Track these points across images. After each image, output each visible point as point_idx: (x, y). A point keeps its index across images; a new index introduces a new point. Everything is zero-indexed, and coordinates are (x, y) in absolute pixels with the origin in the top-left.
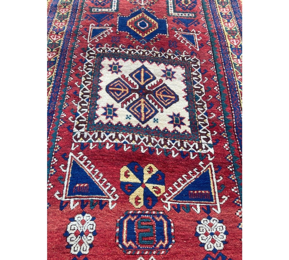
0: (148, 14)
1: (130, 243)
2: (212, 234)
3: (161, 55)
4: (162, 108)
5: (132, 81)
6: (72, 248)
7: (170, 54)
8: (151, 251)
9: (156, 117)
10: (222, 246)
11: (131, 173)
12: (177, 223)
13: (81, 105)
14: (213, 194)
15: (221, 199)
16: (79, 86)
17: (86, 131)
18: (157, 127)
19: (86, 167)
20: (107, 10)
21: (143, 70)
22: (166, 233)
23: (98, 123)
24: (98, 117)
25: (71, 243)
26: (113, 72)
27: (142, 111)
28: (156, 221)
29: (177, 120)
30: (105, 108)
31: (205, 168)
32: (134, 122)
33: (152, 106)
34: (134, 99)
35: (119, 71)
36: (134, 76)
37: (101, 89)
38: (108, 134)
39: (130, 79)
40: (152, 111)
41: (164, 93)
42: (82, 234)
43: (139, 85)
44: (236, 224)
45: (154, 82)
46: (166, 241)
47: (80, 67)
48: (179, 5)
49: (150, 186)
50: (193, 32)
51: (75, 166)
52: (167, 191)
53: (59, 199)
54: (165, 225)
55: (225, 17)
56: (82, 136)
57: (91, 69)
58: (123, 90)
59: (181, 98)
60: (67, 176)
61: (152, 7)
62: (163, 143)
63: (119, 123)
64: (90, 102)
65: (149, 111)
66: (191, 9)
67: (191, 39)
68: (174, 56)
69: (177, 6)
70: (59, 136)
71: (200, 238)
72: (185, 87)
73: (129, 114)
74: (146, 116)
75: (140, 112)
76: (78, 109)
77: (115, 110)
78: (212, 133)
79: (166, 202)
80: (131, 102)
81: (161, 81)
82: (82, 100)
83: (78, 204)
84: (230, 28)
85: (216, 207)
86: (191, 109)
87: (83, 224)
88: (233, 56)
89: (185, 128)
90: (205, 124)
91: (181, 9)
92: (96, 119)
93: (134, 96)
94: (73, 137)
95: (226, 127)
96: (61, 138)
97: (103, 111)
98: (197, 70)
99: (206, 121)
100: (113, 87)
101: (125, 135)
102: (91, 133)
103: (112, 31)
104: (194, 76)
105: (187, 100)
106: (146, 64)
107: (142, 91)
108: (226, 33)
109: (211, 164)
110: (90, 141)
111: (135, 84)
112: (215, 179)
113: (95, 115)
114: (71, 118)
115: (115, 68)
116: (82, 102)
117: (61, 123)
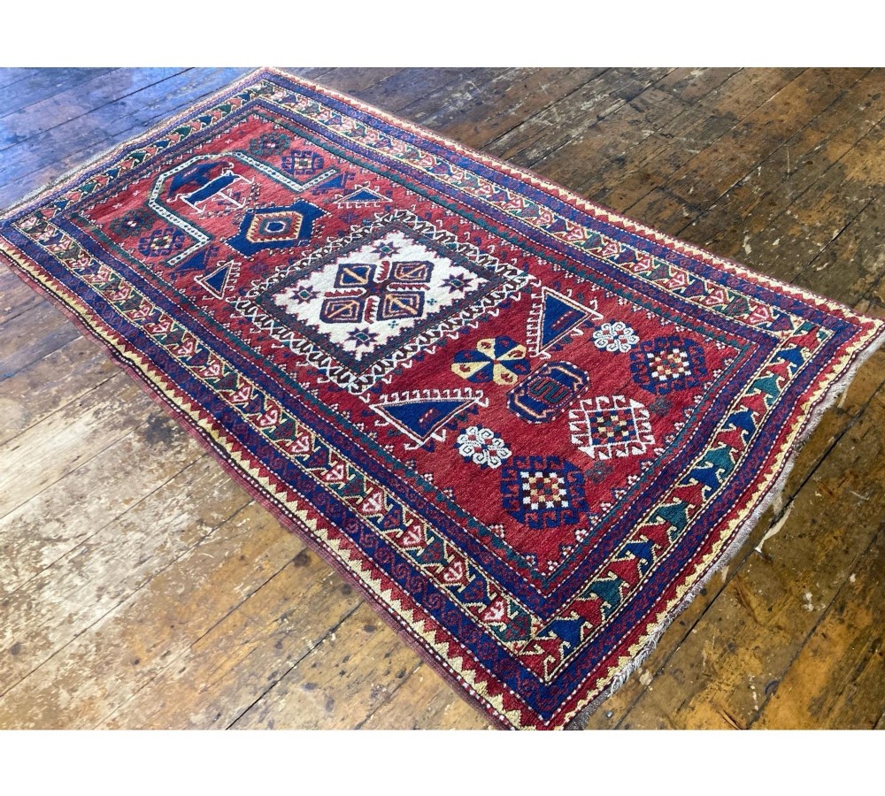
0: (267, 211)
1: (544, 412)
2: (616, 338)
3: (349, 240)
4: (423, 286)
5: (349, 290)
6: (489, 464)
7: (360, 230)
8: (574, 397)
9: (427, 298)
10: (637, 338)
11: (467, 365)
12: (573, 358)
13: (314, 361)
14: (578, 309)
15: (592, 307)
16: (283, 346)
17: (359, 374)
18: (441, 307)
19: (407, 400)
20: (194, 249)
21: (346, 269)
22: (570, 374)
23: (363, 357)
25: (483, 462)
26: (308, 301)
27: (404, 306)
28: (549, 375)
29: (456, 283)
30: (352, 338)
31: (543, 296)
32: (408, 323)
33: (408, 292)
34: (377, 304)
35: (315, 293)
36: (341, 283)
37: (317, 327)
38: (390, 357)
39: (342, 291)
40: (415, 298)
41: (406, 271)
42: (484, 447)
43: (363, 286)
44: (629, 311)
45: (378, 271)
46: (579, 379)
48: (298, 173)
49: (505, 357)
50: (358, 188)
51: (392, 411)
52: (528, 346)
53: (416, 448)
54: (562, 369)
55: (379, 145)
56: (360, 383)
57: (272, 321)
58: (349, 306)
59: (433, 261)
60: (397, 426)
61: (262, 200)
62: (468, 315)
63: (389, 338)
64: (322, 348)
65: (411, 299)
66: (321, 166)
67: (364, 196)
68: (369, 229)
69: (296, 176)
70: (330, 405)
71: (609, 350)
72: (424, 247)
73: (390, 321)
74: (414, 307)
75: (400, 309)
76: (317, 366)
77: (366, 331)
78: (511, 263)
79: (538, 354)
80: (376, 309)
81: (386, 264)
82: (308, 354)
83: (444, 431)
84: (402, 152)
85: (594, 316)
86: (458, 261)
87: (475, 439)
88: (443, 178)
89: (475, 282)
90: (494, 262)
91: (305, 176)
92: (354, 356)
93: (371, 301)
94: (350, 392)
95: (520, 246)
96: (337, 405)
97: (354, 342)
98: (416, 221)
99: (490, 258)
100: (330, 312)
101: (413, 341)
102: (368, 372)
103: (240, 264)
104: (421, 229)
105: (443, 256)
106: (341, 261)
107: (372, 288)
108: (404, 161)
109: (544, 288)
110: (378, 379)
111: (356, 289)
112: (565, 297)
113: (348, 353)
114: (319, 381)
115: (305, 295)
116: (312, 356)
117: (315, 392)
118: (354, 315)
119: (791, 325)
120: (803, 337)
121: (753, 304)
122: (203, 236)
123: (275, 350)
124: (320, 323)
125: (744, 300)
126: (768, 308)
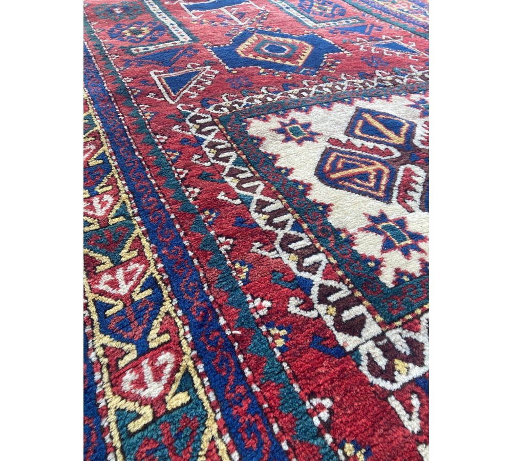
0: (270, 34)
3: (373, 84)
5: (370, 145)
7: (389, 78)
13: (290, 251)
16: (238, 202)
21: (367, 116)
23: (398, 282)
24: (379, 263)
26: (300, 142)
30: (373, 230)
34: (418, 180)
35: (313, 134)
36: (357, 132)
37: (308, 187)
39: (358, 143)
43: (394, 146)
47: (196, 157)
50: (388, 39)
56: (389, 350)
57: (233, 153)
58: (370, 169)
61: (267, 24)
64: (310, 230)
67: (395, 46)
69: (312, 15)
76: (293, 266)
77: (401, 222)
80: (419, 188)
82: (280, 233)
91: (322, 17)
92: (378, 271)
93: (410, 172)
94: (364, 370)
96: (327, 403)
97: (379, 240)
100: (334, 169)
102: (411, 326)
103: (216, 72)
111: (382, 147)
113: (365, 259)
114: (293, 306)
115: (296, 132)
116: (288, 239)
117: (279, 338)
118: (377, 187)
122: (186, 36)
123: (223, 204)
124: (314, 181)
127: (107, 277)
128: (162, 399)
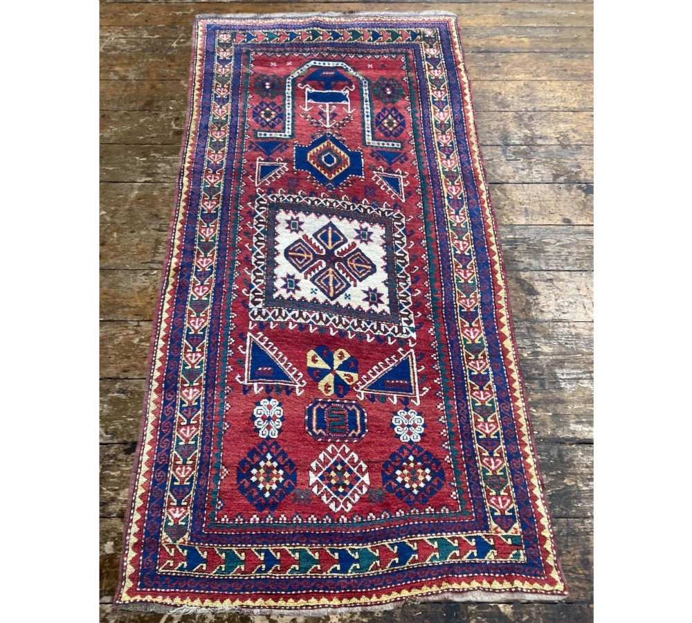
0: (336, 142)
1: (320, 430)
2: (409, 426)
3: (354, 207)
4: (355, 281)
5: (317, 244)
6: (260, 431)
7: (366, 207)
8: (343, 439)
9: (348, 292)
10: (419, 439)
11: (319, 358)
12: (371, 413)
13: (255, 275)
14: (413, 385)
15: (421, 391)
16: (251, 250)
17: (264, 307)
18: (349, 305)
19: (267, 349)
20: (278, 135)
21: (330, 228)
22: (358, 423)
23: (277, 298)
24: (277, 290)
25: (259, 427)
26: (292, 231)
27: (331, 284)
28: (348, 410)
29: (373, 297)
30: (285, 279)
31: (404, 356)
32: (321, 297)
33: (343, 278)
34: (320, 268)
35: (300, 229)
36: (319, 236)
37: (278, 254)
38: (290, 311)
39: (314, 241)
40: (342, 285)
41: (358, 261)
42: (269, 419)
43: (327, 249)
44: (436, 417)
45: (345, 246)
46: (359, 431)
47: (249, 222)
48: (380, 129)
49: (341, 374)
50: (398, 173)
51: (255, 347)
52: (360, 379)
53: (241, 383)
54: (358, 414)
55: (443, 149)
56: (260, 313)
57: (264, 226)
58: (306, 256)
59: (378, 268)
60: (247, 359)
61: (342, 132)
62: (356, 324)
63: (303, 298)
64: (266, 271)
65: (340, 284)
66: (396, 135)
67: (394, 183)
68: (371, 210)
69: (377, 130)
70: (233, 312)
71: (396, 429)
72: (385, 254)
73: (315, 287)
74: (335, 290)
75: (328, 285)
76: (252, 280)
77: (297, 281)
78: (415, 314)
79: (359, 391)
80: (317, 272)
81: (354, 245)
82: (256, 267)
83: (262, 388)
84: (449, 168)
85: (415, 399)
86: (391, 283)
87: (269, 409)
88: (450, 211)
89: (383, 307)
90: (407, 304)
91: (382, 135)
92: (275, 292)
93: (320, 264)
94: (250, 313)
95: (433, 308)
96: (236, 315)
97: (283, 283)
98: (400, 230)
99: (409, 299)
100: (293, 251)
101: (311, 313)
102: (270, 310)
103: (287, 169)
104: (397, 239)
105: (387, 271)
106: (335, 220)
107: (330, 258)
108: (443, 176)
109: (412, 351)
110: (270, 320)
112: (415, 369)
113: (274, 287)
114: (244, 291)
115: (294, 225)
116: (258, 271)
117: (234, 296)
118: (302, 265)
119: (510, 528)
120: (505, 544)
121: (507, 491)
122: (290, 130)
123: (246, 248)
124: (282, 252)
125: (507, 482)
126: (511, 502)
127: (201, 260)
128: (201, 297)
